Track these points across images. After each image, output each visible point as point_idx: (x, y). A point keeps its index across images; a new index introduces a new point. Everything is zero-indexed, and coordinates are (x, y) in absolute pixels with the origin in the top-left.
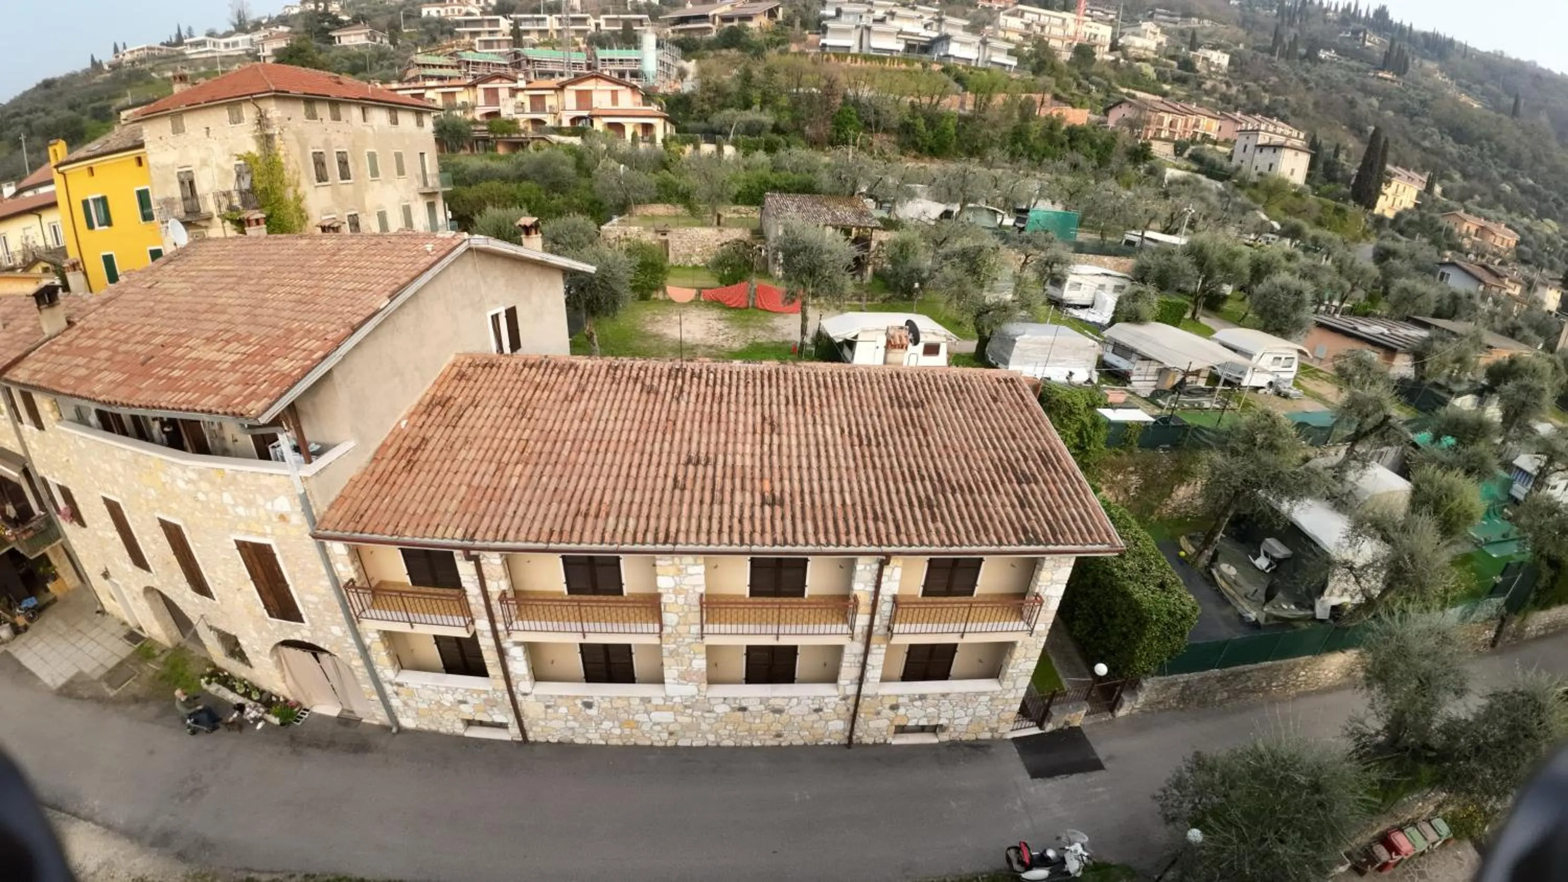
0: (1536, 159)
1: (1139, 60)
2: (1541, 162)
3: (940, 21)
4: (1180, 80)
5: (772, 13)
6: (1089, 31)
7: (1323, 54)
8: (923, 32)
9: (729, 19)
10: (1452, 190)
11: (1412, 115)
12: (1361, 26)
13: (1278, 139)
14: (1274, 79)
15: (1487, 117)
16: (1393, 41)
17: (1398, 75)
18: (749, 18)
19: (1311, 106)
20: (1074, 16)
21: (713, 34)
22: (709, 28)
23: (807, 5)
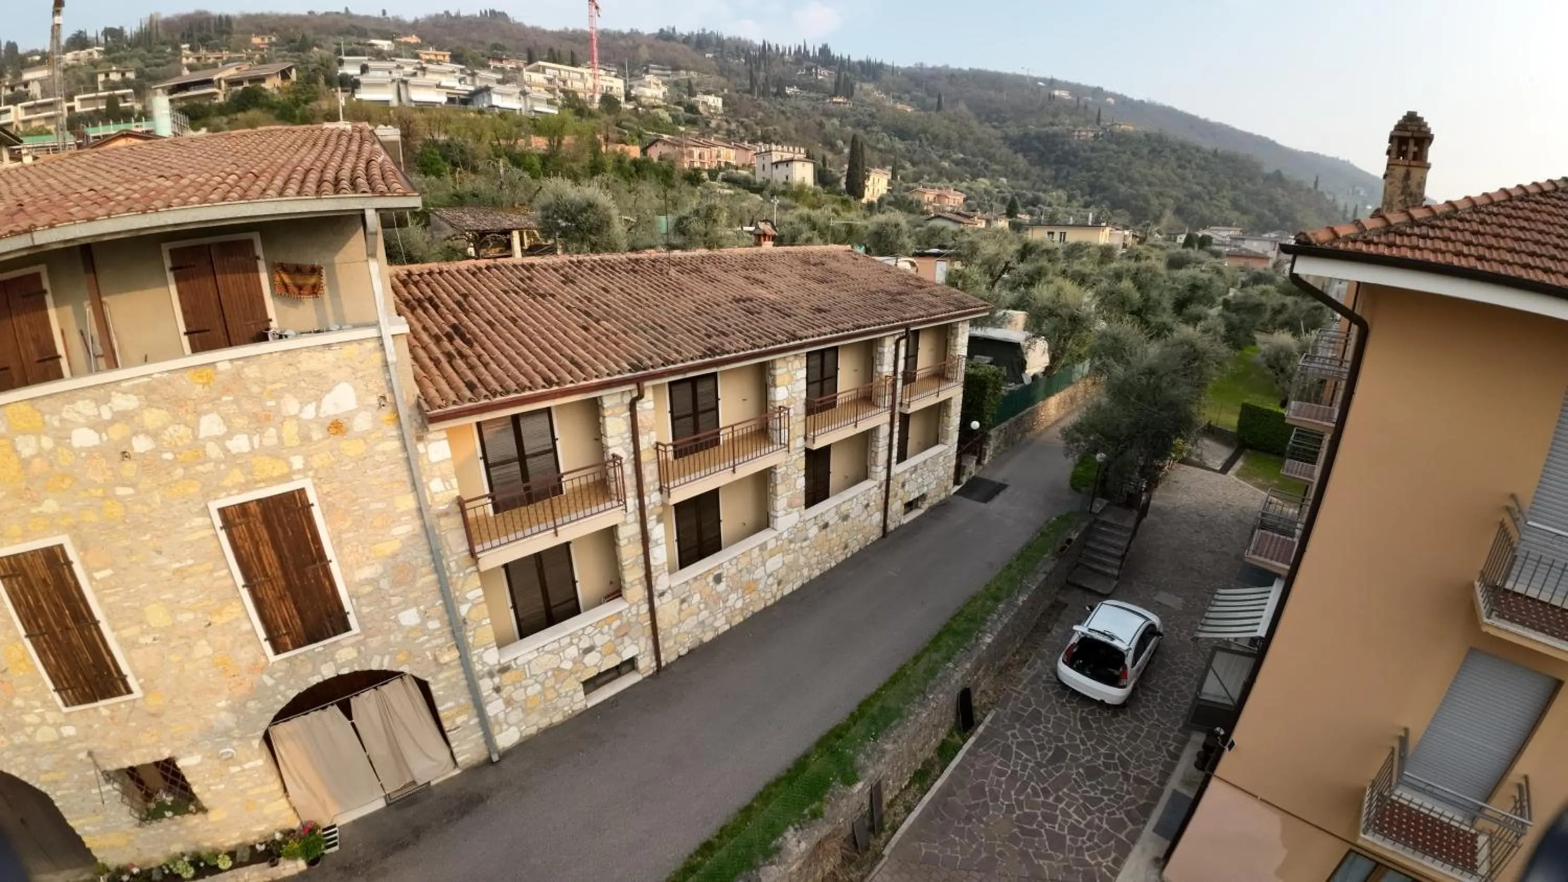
0: (962, 137)
1: (654, 107)
2: (966, 139)
3: (473, 75)
4: (691, 122)
5: (285, 75)
6: (605, 84)
7: (789, 91)
8: (460, 86)
9: (239, 82)
10: (907, 175)
11: (865, 127)
12: (811, 64)
13: (787, 156)
14: (760, 114)
15: (920, 117)
16: (839, 73)
17: (848, 98)
18: (262, 79)
19: (793, 132)
20: (590, 71)
21: (221, 99)
22: (216, 93)
23: (325, 65)
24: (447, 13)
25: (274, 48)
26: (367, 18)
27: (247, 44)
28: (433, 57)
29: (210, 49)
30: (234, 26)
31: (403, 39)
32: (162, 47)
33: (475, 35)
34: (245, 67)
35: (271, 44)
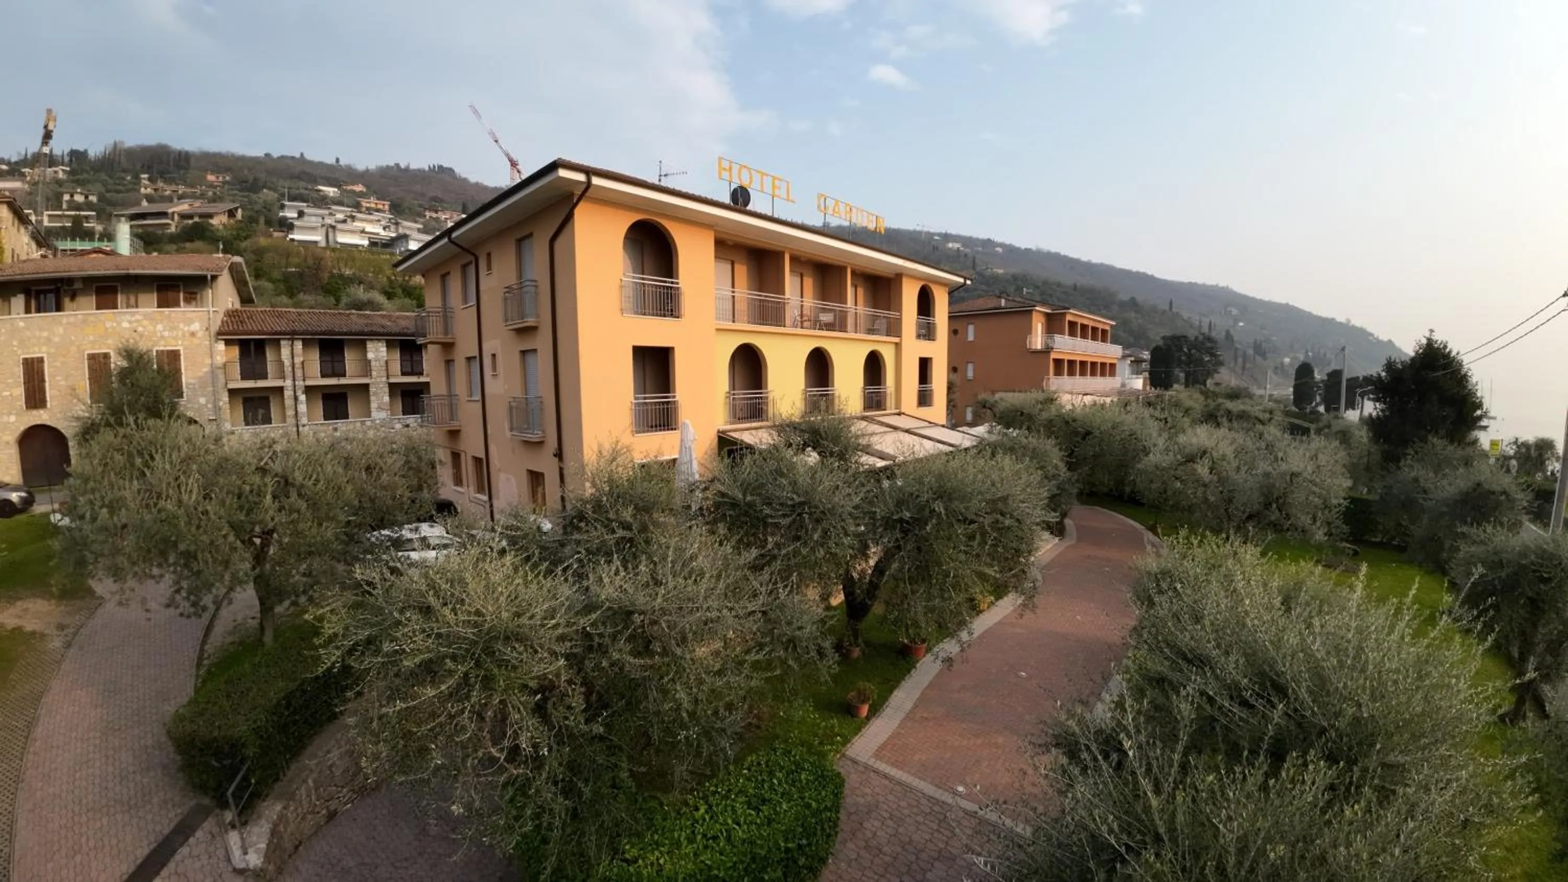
3: (397, 224)
5: (231, 213)
8: (382, 233)
9: (190, 217)
18: (211, 216)
21: (173, 229)
22: (168, 224)
23: (267, 207)
24: (397, 165)
25: (226, 187)
26: (321, 164)
27: (202, 181)
28: (373, 205)
29: (166, 181)
30: (192, 162)
31: (349, 188)
32: (123, 175)
33: (418, 188)
34: (197, 204)
35: (225, 183)
